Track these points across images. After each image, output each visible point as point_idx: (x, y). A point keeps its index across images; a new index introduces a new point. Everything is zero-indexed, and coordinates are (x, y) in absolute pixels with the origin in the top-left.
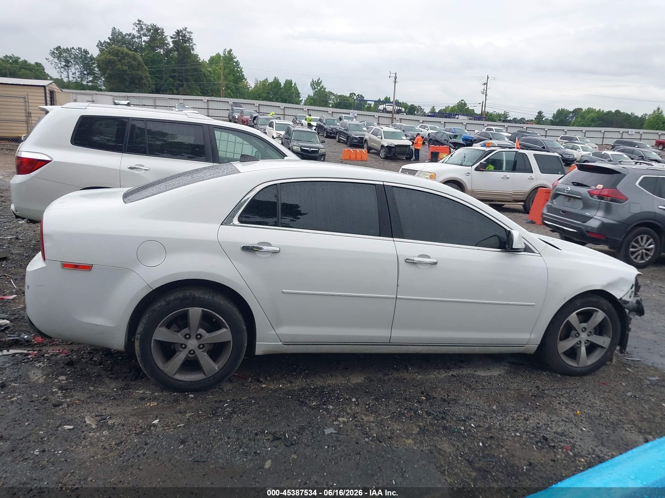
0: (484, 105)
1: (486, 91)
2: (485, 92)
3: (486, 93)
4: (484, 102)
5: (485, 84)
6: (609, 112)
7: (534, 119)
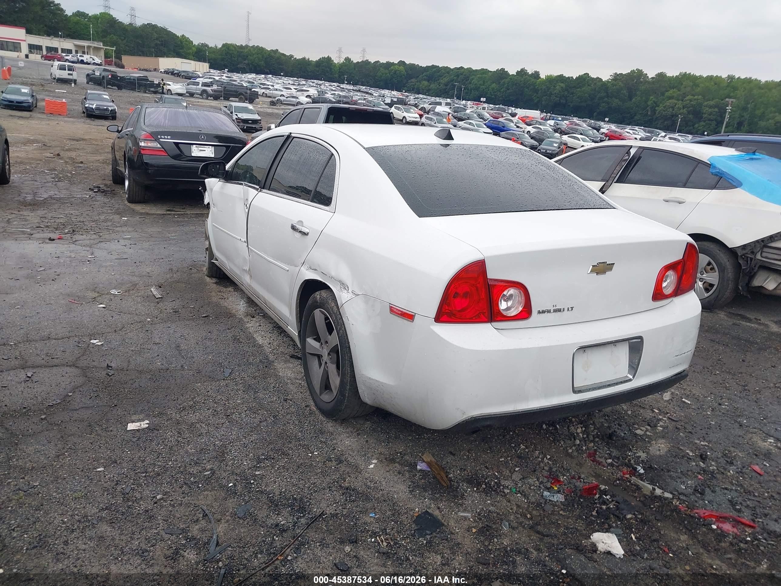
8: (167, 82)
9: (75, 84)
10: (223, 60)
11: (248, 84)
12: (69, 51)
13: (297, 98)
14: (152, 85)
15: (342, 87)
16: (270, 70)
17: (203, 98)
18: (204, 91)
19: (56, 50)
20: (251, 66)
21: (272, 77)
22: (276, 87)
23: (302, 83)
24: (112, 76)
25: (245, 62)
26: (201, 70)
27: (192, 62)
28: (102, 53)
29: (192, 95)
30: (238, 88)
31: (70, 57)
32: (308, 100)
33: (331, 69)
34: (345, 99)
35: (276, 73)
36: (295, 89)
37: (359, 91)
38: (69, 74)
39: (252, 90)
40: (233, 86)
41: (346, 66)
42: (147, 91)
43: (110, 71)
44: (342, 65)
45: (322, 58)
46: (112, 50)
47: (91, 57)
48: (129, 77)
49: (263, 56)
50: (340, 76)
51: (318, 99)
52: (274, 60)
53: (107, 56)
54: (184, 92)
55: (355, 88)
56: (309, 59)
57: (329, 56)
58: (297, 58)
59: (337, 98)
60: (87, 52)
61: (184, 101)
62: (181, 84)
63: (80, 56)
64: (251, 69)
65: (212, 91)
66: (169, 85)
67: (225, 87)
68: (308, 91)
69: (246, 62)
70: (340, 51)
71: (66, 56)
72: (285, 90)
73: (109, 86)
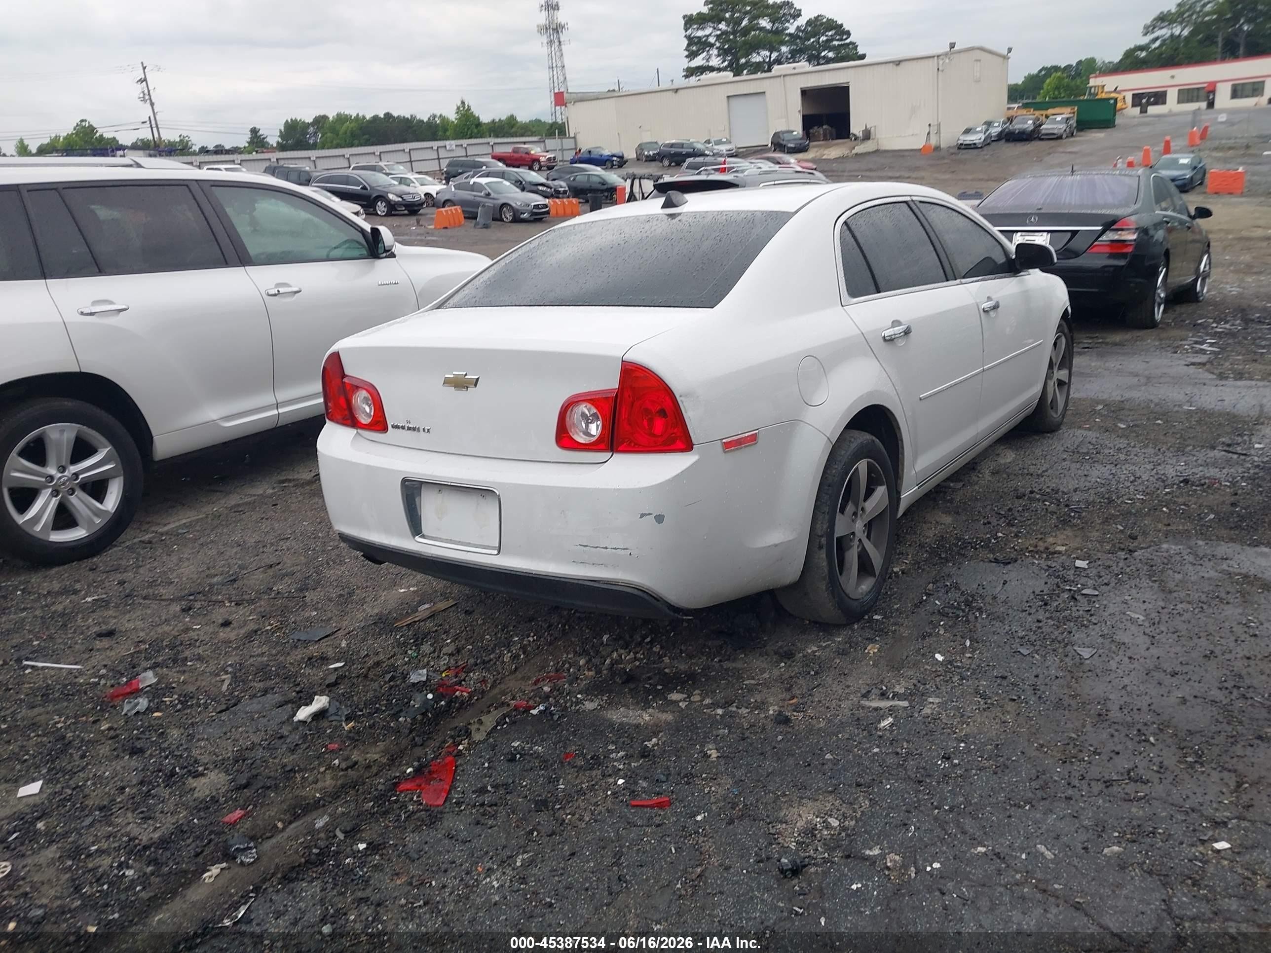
0: (154, 125)
1: (149, 94)
2: (147, 97)
3: (150, 99)
4: (152, 118)
5: (141, 81)
6: (376, 118)
7: (247, 145)
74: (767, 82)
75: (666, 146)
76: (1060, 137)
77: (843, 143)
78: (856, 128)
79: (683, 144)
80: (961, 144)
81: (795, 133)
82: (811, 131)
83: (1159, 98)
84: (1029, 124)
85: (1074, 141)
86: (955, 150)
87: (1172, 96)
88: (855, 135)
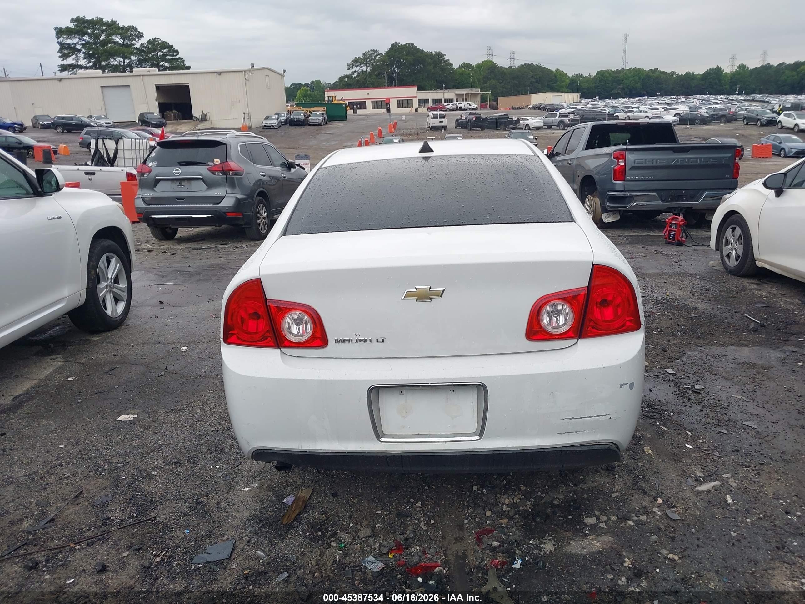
8: (525, 118)
9: (445, 130)
10: (597, 87)
11: (611, 109)
12: (451, 101)
13: (662, 118)
14: (511, 122)
15: (731, 98)
16: (647, 92)
17: (560, 129)
18: (561, 122)
19: (439, 101)
20: (626, 89)
21: (647, 98)
22: (641, 109)
23: (680, 101)
24: (476, 118)
25: (619, 86)
26: (568, 101)
27: (563, 94)
28: (479, 99)
29: (549, 127)
30: (597, 115)
31: (451, 105)
32: (677, 118)
33: (720, 81)
34: (720, 112)
35: (651, 94)
36: (662, 108)
37: (753, 100)
38: (440, 122)
39: (615, 115)
40: (592, 114)
41: (739, 74)
42: (507, 129)
43: (475, 114)
44: (734, 75)
45: (710, 69)
46: (488, 94)
47: (468, 104)
48: (491, 118)
49: (640, 79)
50: (731, 88)
51: (686, 116)
52: (652, 80)
53: (484, 100)
54: (541, 124)
55: (748, 98)
56: (693, 73)
57: (718, 66)
58: (680, 74)
59: (711, 112)
60: (466, 99)
61: (530, 134)
62: (540, 118)
63: (459, 104)
64: (626, 93)
65: (569, 121)
66: (528, 120)
67: (583, 116)
68: (678, 108)
69: (621, 86)
70: (733, 58)
71: (447, 105)
72: (650, 110)
73: (474, 128)
74: (131, 78)
75: (59, 118)
76: (320, 125)
77: (189, 122)
78: (196, 112)
79: (72, 118)
80: (265, 126)
81: (155, 114)
82: (165, 114)
83: (362, 105)
84: (302, 116)
85: (328, 127)
86: (261, 130)
87: (369, 104)
88: (196, 117)
